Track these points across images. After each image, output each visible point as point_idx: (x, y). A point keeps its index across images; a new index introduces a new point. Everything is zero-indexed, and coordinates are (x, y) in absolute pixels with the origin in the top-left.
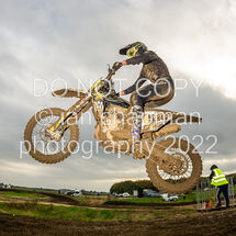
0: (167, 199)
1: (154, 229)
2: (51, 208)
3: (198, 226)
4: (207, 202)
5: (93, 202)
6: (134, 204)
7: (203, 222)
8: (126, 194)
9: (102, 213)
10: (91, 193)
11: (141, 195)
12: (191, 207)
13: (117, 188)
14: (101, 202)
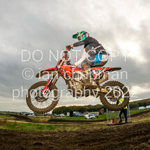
0: (88, 118)
2: (16, 124)
3: (108, 134)
4: (113, 119)
5: (41, 120)
6: (68, 121)
7: (110, 132)
8: (62, 115)
9: (48, 126)
11: (72, 115)
12: (103, 123)
13: (57, 111)
14: (47, 120)
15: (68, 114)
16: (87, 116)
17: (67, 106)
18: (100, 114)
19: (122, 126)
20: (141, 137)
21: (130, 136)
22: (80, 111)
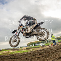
2: (13, 52)
8: (31, 46)
13: (29, 45)
15: (33, 45)
16: (41, 45)
17: (32, 42)
18: (46, 43)
22: (38, 43)
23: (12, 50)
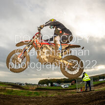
0: (64, 87)
1: (58, 100)
2: (12, 91)
3: (77, 99)
4: (81, 88)
5: (31, 88)
6: (49, 89)
7: (79, 97)
8: (45, 85)
9: (35, 93)
10: (30, 84)
11: (52, 85)
12: (74, 91)
13: (42, 82)
14: (34, 88)
15: (50, 84)
19: (88, 93)
20: (101, 101)
21: (93, 100)
22: (57, 82)
23: (10, 86)
